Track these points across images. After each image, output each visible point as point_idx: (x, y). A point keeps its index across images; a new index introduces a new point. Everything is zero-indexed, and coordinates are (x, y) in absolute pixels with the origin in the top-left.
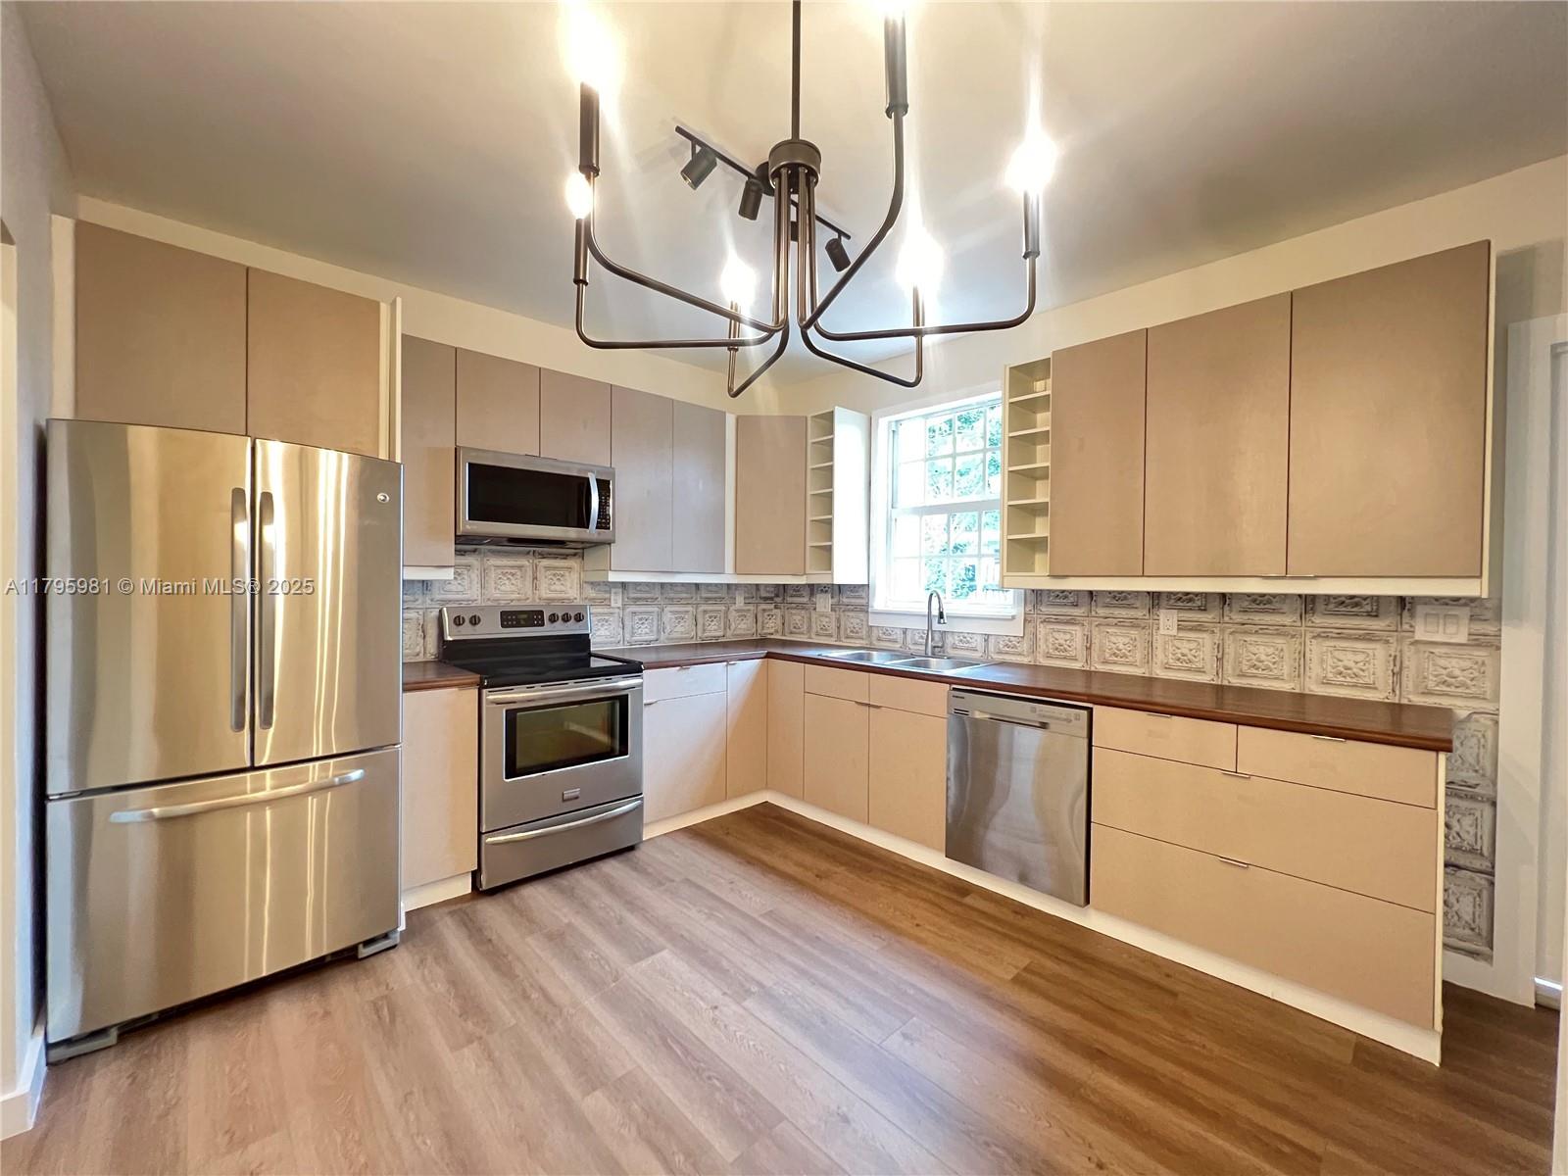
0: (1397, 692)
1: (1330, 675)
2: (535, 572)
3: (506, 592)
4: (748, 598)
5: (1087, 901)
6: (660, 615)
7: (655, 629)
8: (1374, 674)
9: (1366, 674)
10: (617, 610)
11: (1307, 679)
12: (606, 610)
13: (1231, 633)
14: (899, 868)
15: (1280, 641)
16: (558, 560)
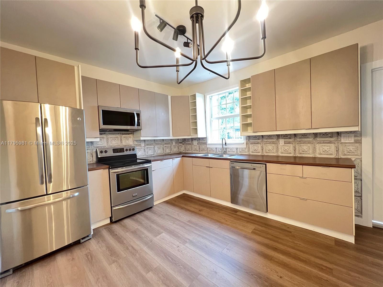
0: (338, 155)
1: (321, 152)
2: (121, 138)
3: (114, 144)
4: (176, 143)
5: (267, 211)
6: (154, 148)
7: (153, 151)
8: (332, 151)
9: (330, 151)
10: (143, 147)
11: (316, 153)
12: (140, 147)
13: (297, 144)
14: (219, 207)
15: (309, 145)
16: (127, 135)
